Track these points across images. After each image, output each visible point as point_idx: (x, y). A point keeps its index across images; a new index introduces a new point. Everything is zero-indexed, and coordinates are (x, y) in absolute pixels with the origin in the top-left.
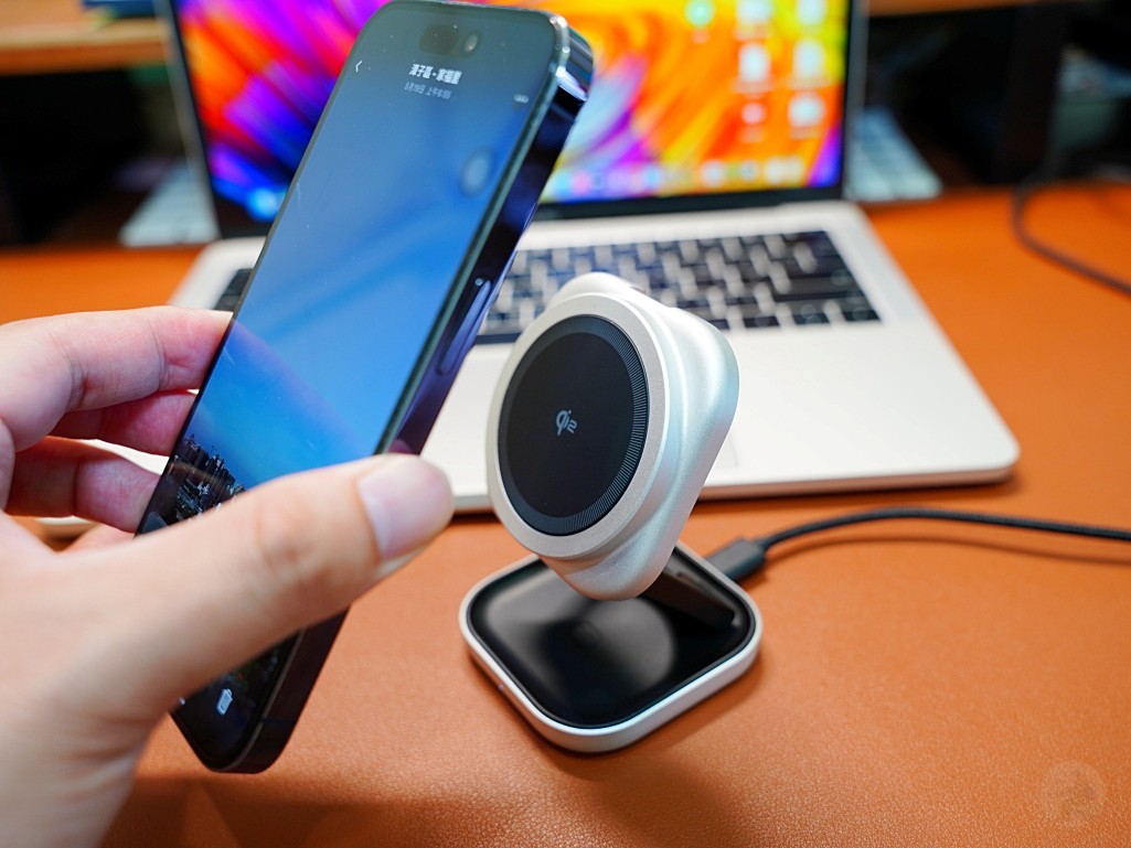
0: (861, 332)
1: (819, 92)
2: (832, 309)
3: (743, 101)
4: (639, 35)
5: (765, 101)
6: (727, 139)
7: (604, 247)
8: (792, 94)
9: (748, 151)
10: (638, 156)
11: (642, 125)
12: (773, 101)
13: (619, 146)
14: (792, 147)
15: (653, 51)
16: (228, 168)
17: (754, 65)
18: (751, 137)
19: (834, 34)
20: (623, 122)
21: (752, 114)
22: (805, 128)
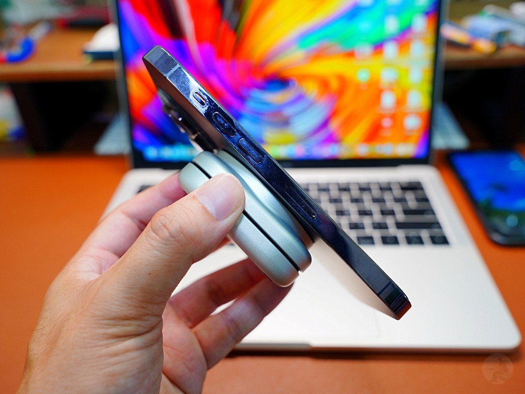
0: (440, 250)
1: (418, 114)
2: (425, 234)
3: (382, 116)
4: (334, 84)
5: (393, 117)
6: (374, 134)
7: (313, 184)
8: (405, 114)
9: (383, 140)
10: (331, 139)
11: (334, 125)
12: (397, 117)
13: (322, 135)
14: (405, 139)
15: (341, 92)
16: (141, 136)
17: (388, 100)
18: (386, 133)
19: (426, 88)
20: (325, 124)
21: (386, 123)
22: (411, 131)
